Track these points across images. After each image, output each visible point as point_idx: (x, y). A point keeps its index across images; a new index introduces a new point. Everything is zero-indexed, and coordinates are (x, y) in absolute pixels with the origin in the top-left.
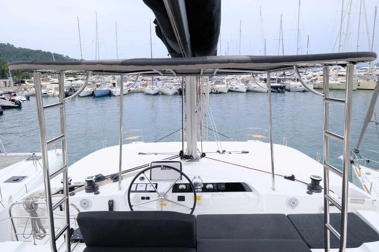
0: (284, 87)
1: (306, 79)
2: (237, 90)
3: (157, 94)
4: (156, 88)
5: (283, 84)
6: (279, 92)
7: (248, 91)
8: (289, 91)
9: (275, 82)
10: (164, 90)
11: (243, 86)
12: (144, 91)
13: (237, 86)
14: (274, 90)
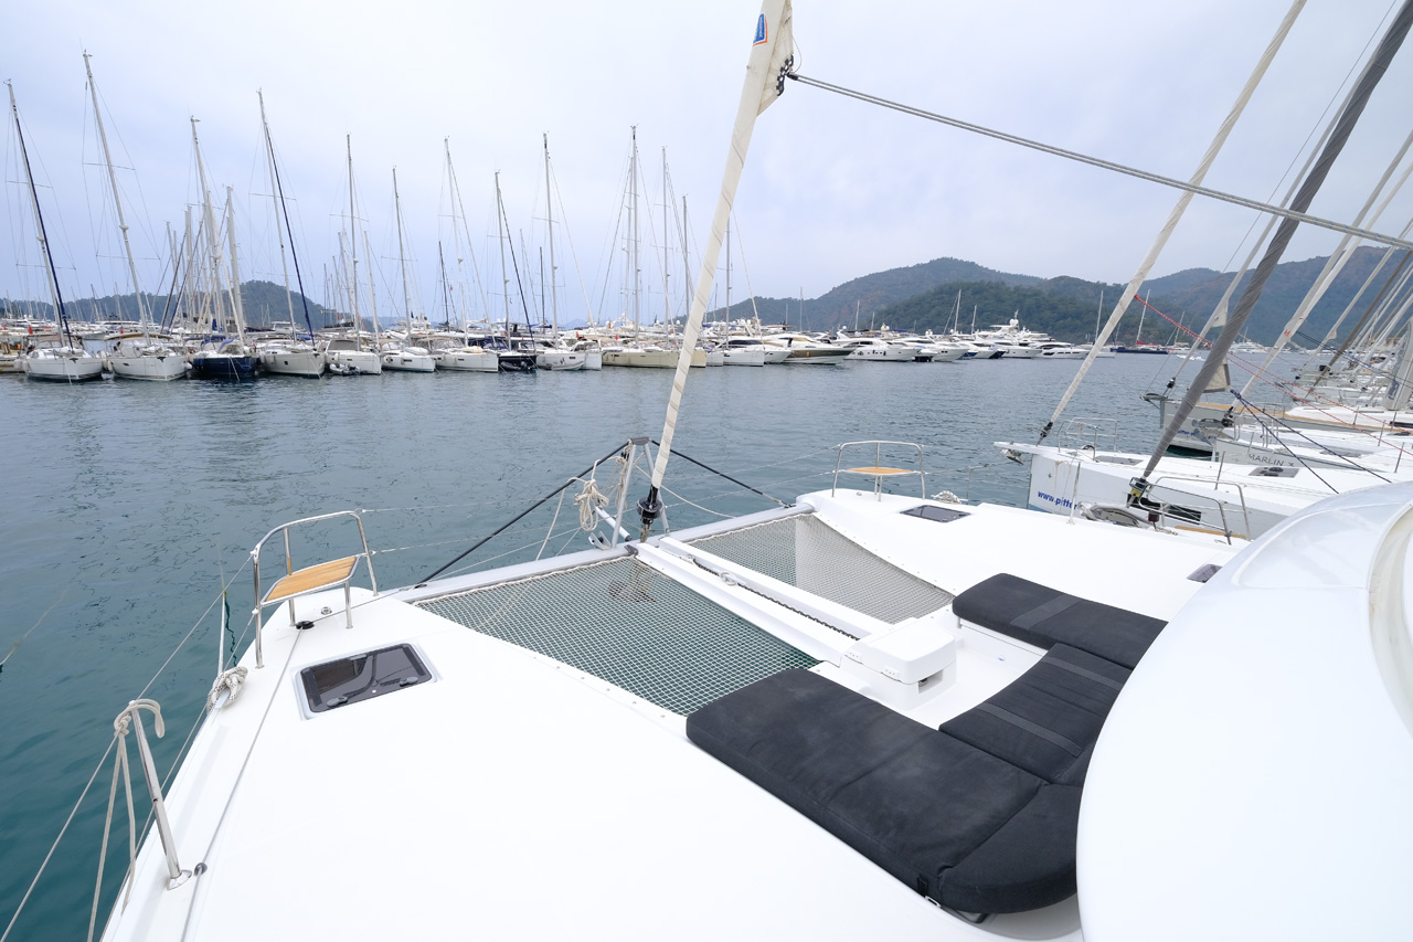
0: (534, 358)
1: (564, 342)
2: (408, 365)
3: (94, 378)
4: (87, 356)
5: (525, 352)
6: (524, 370)
7: (439, 368)
8: (548, 368)
9: (505, 347)
10: (126, 364)
11: (423, 354)
12: (25, 369)
13: (407, 355)
14: (509, 366)
